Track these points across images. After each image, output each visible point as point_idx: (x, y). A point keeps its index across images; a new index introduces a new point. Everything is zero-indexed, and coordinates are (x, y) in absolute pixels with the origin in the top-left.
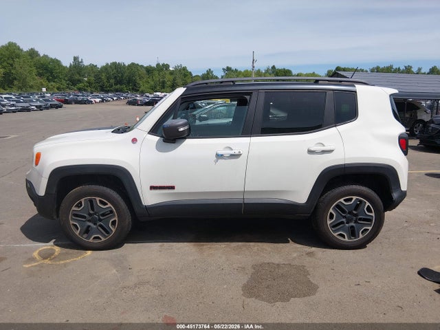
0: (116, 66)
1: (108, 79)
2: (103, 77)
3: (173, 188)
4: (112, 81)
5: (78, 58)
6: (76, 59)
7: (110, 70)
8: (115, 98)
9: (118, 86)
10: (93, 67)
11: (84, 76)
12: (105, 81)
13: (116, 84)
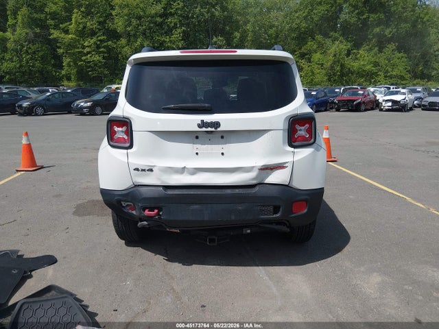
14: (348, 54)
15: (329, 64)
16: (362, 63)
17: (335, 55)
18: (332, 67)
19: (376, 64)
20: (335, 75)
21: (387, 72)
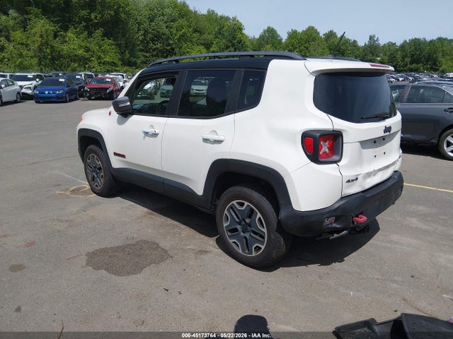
0: (416, 43)
1: (403, 58)
2: (399, 55)
3: (123, 156)
4: (408, 60)
5: (374, 36)
6: (371, 38)
7: (407, 47)
8: (401, 79)
9: (414, 66)
10: (392, 44)
11: (377, 56)
12: (399, 60)
13: (411, 63)
14: (55, 36)
15: (37, 45)
16: (72, 47)
17: (41, 36)
18: (40, 49)
19: (88, 50)
20: (45, 58)
21: (99, 58)
